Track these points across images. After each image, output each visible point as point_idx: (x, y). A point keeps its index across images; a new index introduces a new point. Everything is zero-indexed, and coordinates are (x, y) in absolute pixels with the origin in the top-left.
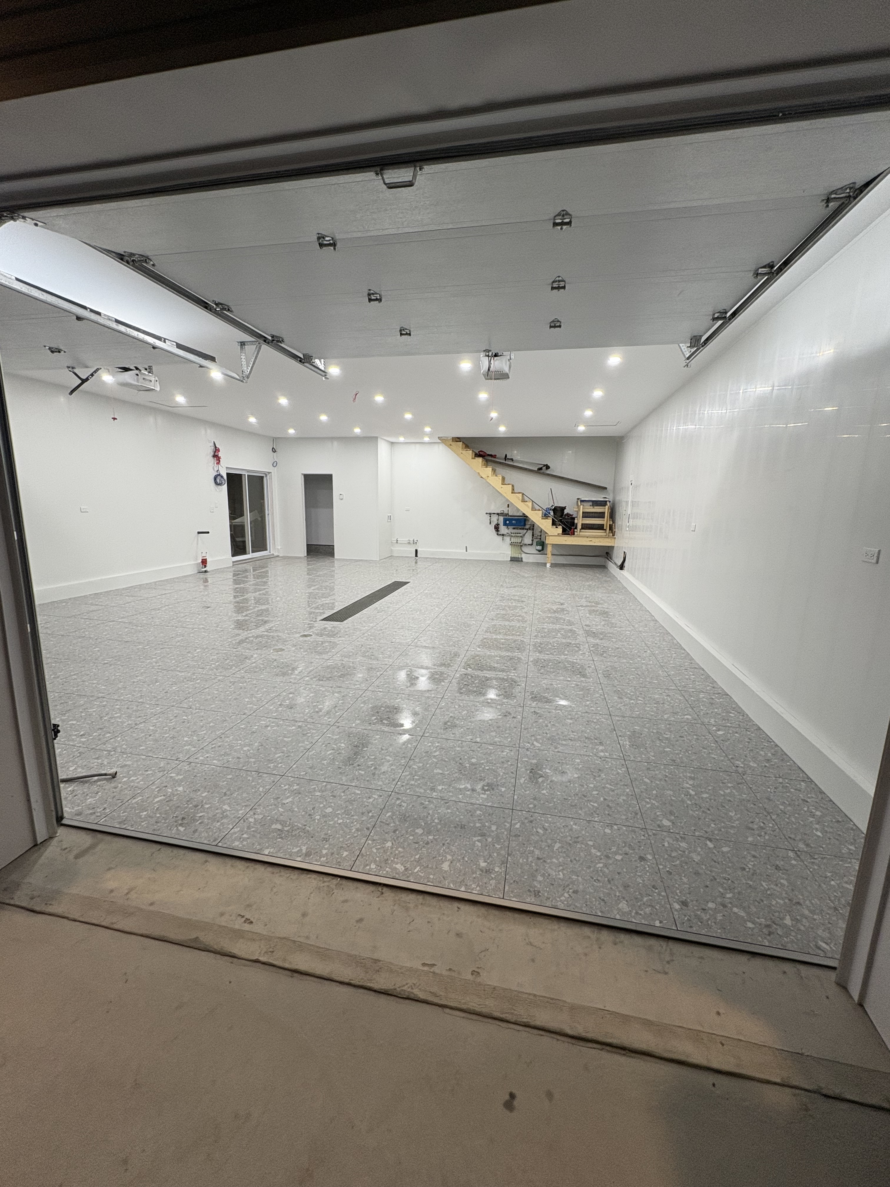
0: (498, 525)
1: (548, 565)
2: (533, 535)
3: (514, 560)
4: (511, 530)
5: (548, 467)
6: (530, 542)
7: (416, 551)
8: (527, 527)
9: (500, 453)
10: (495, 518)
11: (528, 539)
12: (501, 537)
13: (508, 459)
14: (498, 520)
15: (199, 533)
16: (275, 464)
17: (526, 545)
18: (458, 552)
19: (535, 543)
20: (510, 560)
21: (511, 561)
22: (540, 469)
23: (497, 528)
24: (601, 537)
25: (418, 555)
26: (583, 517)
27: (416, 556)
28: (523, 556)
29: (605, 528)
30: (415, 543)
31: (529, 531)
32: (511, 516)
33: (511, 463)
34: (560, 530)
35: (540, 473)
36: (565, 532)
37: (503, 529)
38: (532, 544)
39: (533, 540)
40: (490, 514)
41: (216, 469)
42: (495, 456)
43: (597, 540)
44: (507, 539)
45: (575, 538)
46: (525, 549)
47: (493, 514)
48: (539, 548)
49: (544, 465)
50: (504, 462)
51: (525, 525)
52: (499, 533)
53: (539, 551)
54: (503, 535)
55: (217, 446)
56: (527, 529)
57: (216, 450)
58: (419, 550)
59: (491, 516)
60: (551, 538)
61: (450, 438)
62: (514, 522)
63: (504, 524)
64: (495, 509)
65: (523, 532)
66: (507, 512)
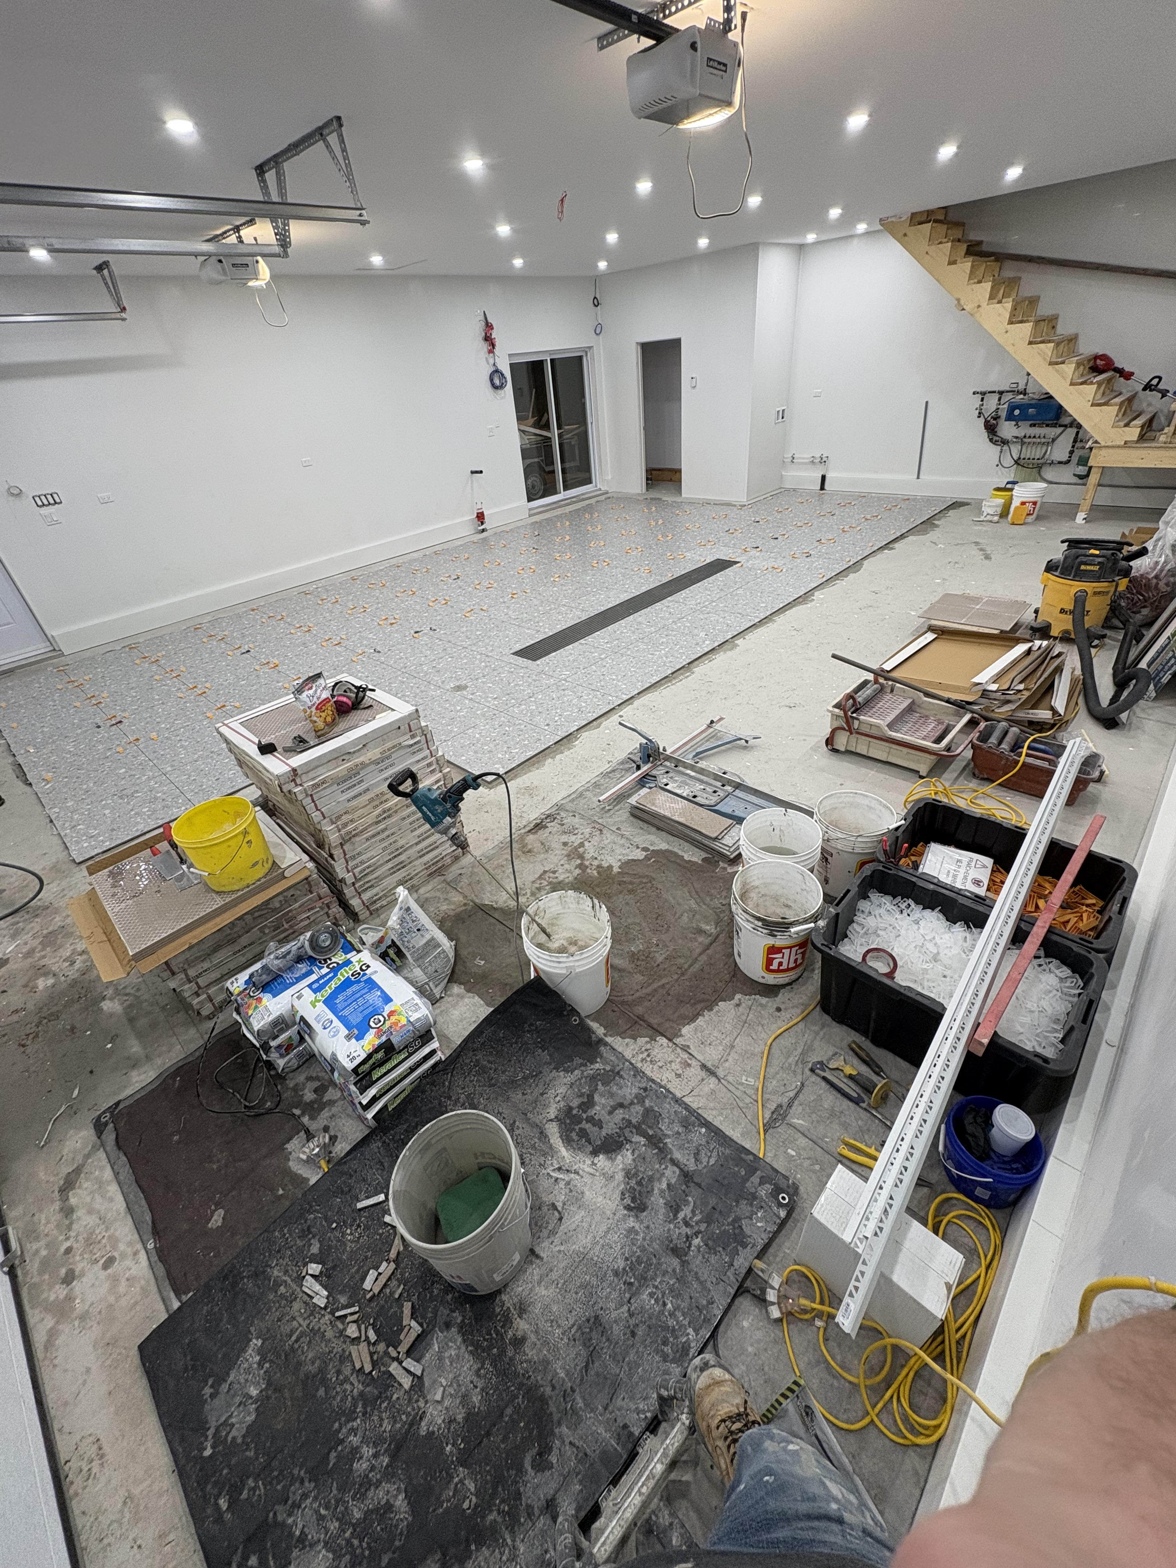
0: (997, 418)
1: (1081, 515)
2: (1075, 441)
4: (1025, 430)
6: (1065, 458)
7: (823, 478)
8: (1063, 423)
10: (991, 402)
11: (1061, 450)
12: (1001, 447)
14: (996, 407)
15: (470, 473)
16: (598, 330)
17: (1052, 463)
19: (1075, 459)
23: (991, 428)
25: (826, 486)
27: (822, 488)
30: (823, 461)
31: (1069, 430)
32: (1023, 397)
34: (1133, 433)
37: (1007, 430)
38: (1068, 462)
39: (1071, 452)
41: (491, 361)
44: (1013, 450)
46: (1047, 473)
47: (988, 392)
48: (1080, 471)
51: (1056, 418)
52: (996, 438)
53: (1079, 478)
54: (1006, 442)
55: (490, 320)
56: (1065, 426)
57: (489, 326)
58: (828, 476)
59: (982, 400)
60: (1103, 452)
61: (906, 217)
62: (1031, 411)
63: (1010, 417)
64: (997, 380)
65: (1052, 432)
66: (1021, 387)
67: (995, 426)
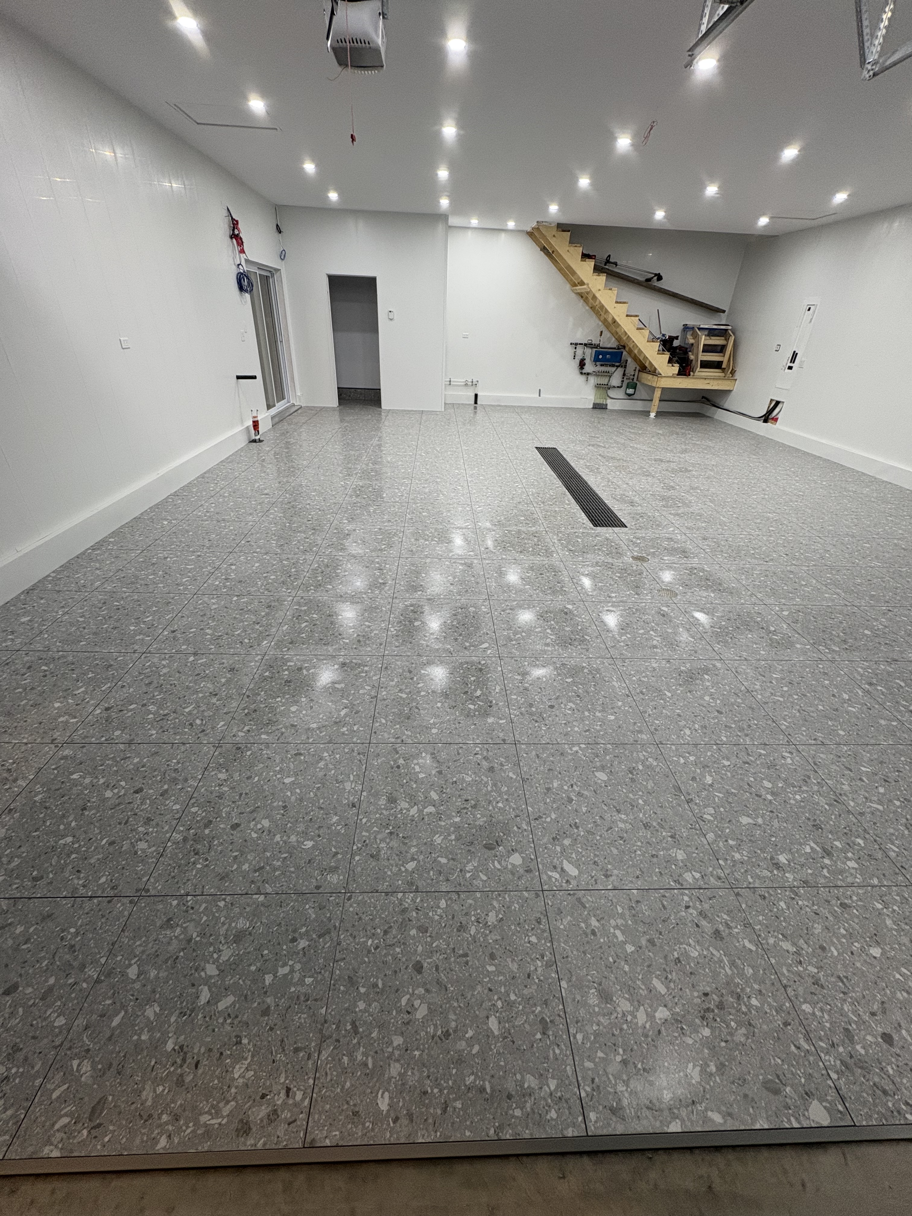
0: (584, 360)
1: (653, 415)
2: (624, 375)
3: (599, 407)
4: (598, 368)
5: (659, 278)
6: (620, 385)
7: (476, 396)
10: (579, 351)
11: (616, 380)
12: (584, 377)
14: (584, 353)
15: (238, 377)
16: (283, 256)
17: (614, 387)
18: (528, 397)
19: (625, 385)
20: (591, 406)
21: (593, 408)
22: (650, 280)
23: (582, 364)
24: (719, 379)
25: (478, 402)
26: (703, 352)
27: (476, 402)
28: (609, 401)
29: (723, 366)
30: (474, 384)
31: (619, 369)
32: (602, 348)
34: (676, 368)
36: (681, 373)
37: (590, 367)
38: (621, 387)
39: (623, 381)
40: (576, 344)
43: (716, 382)
44: (592, 380)
45: (693, 380)
46: (611, 393)
47: (580, 344)
48: (630, 390)
49: (655, 275)
51: (619, 358)
52: (584, 371)
54: (588, 374)
55: (234, 217)
56: (621, 364)
57: (235, 224)
58: (479, 394)
59: (576, 348)
60: (663, 379)
62: (608, 356)
63: (595, 359)
64: (580, 337)
65: (612, 370)
66: (598, 343)
67: (584, 364)
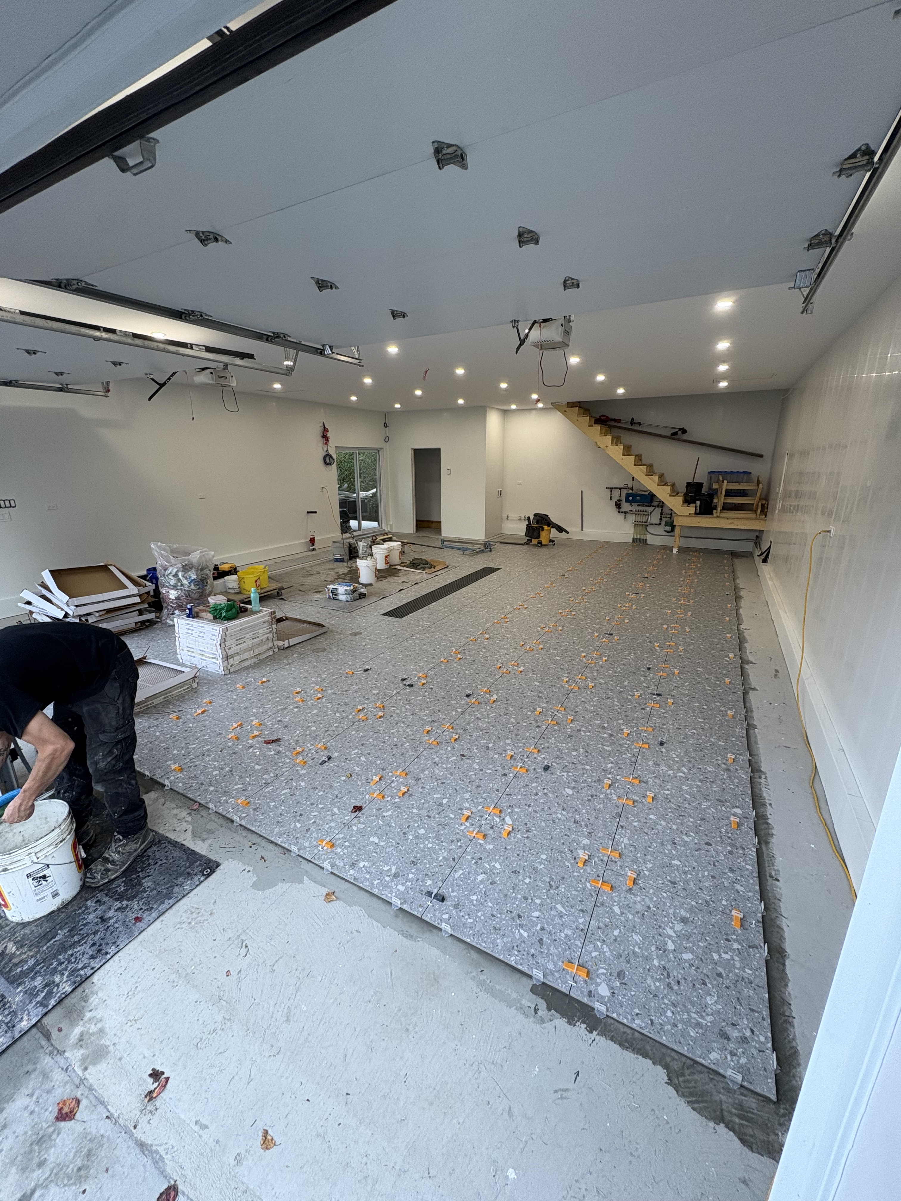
0: (620, 500)
1: (675, 551)
2: (661, 514)
3: (637, 541)
4: (635, 507)
5: (684, 431)
6: (658, 522)
8: (655, 504)
9: (625, 416)
10: (616, 493)
11: (655, 518)
12: (623, 515)
13: (635, 423)
14: (620, 495)
15: (307, 513)
17: (652, 524)
19: (663, 523)
20: (632, 541)
21: (633, 543)
22: (675, 434)
23: (618, 505)
24: (749, 519)
26: (725, 496)
28: (649, 537)
29: (755, 509)
31: (656, 509)
32: (634, 491)
33: (639, 428)
34: (693, 509)
35: (674, 439)
36: (700, 512)
37: (626, 506)
38: (660, 524)
39: (661, 519)
40: (611, 488)
41: (325, 449)
42: (619, 421)
43: (742, 523)
44: (631, 517)
45: (714, 520)
46: (650, 529)
47: (615, 488)
48: (668, 528)
49: (680, 429)
50: (630, 427)
51: (651, 502)
52: (621, 510)
53: (668, 532)
54: (625, 513)
55: (326, 426)
56: (655, 507)
57: (325, 430)
59: (611, 492)
60: (680, 518)
61: (565, 403)
62: (638, 498)
63: (627, 501)
64: (616, 482)
65: (650, 509)
66: (630, 486)
67: (620, 505)
